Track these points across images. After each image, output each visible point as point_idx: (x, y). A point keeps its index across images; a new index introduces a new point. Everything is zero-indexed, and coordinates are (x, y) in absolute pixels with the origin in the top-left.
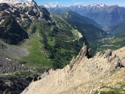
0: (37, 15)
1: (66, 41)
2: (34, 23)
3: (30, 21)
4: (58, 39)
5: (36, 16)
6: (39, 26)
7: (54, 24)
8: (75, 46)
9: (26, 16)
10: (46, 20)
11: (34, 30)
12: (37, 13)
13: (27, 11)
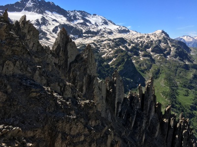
0: (166, 52)
2: (158, 64)
3: (153, 61)
5: (163, 53)
9: (147, 54)
10: (180, 60)
11: (157, 74)
12: (165, 50)
13: (151, 46)
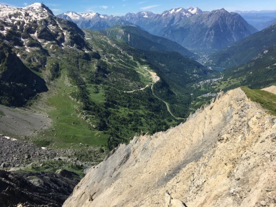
0: (58, 38)
1: (128, 92)
2: (53, 56)
3: (45, 52)
4: (110, 88)
5: (56, 40)
6: (66, 63)
7: (97, 56)
8: (147, 100)
9: (35, 42)
10: (78, 48)
11: (56, 72)
12: (57, 35)
13: (35, 29)
